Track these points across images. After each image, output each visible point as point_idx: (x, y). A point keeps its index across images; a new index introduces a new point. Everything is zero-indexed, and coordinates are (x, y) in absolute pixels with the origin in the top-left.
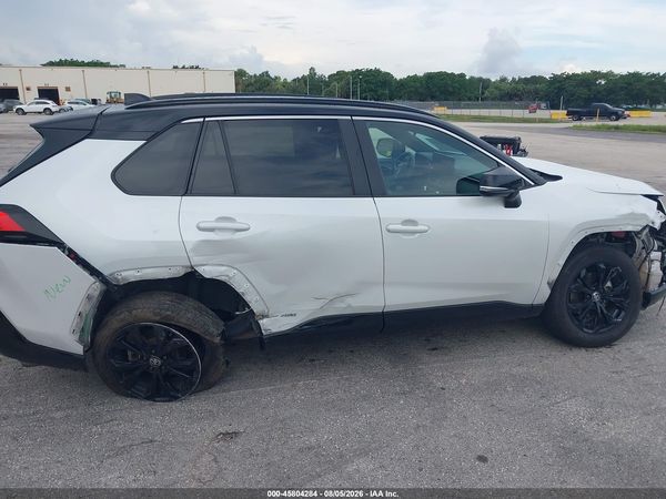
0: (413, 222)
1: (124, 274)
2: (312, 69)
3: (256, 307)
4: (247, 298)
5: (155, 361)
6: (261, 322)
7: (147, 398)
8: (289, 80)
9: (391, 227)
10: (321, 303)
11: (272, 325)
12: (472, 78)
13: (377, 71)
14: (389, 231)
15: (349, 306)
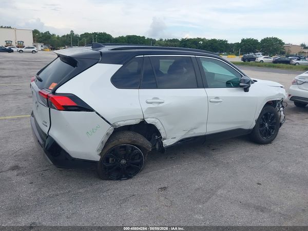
0: (217, 98)
1: (119, 123)
2: (72, 31)
3: (163, 135)
4: (161, 132)
5: (123, 162)
6: (163, 142)
7: (117, 179)
8: (60, 36)
9: (211, 100)
10: (185, 132)
11: (167, 143)
12: (148, 39)
13: (105, 34)
14: (210, 102)
15: (194, 133)
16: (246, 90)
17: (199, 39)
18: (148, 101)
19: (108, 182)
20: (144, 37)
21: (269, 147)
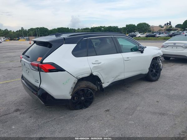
0: (128, 58)
1: (79, 76)
2: (22, 28)
3: (102, 81)
4: (101, 79)
5: (83, 98)
6: (103, 85)
8: (15, 31)
12: (71, 29)
13: (43, 28)
14: (125, 60)
15: (118, 78)
16: (142, 52)
17: (101, 27)
18: (93, 63)
19: (76, 111)
20: (68, 28)
21: (157, 82)
